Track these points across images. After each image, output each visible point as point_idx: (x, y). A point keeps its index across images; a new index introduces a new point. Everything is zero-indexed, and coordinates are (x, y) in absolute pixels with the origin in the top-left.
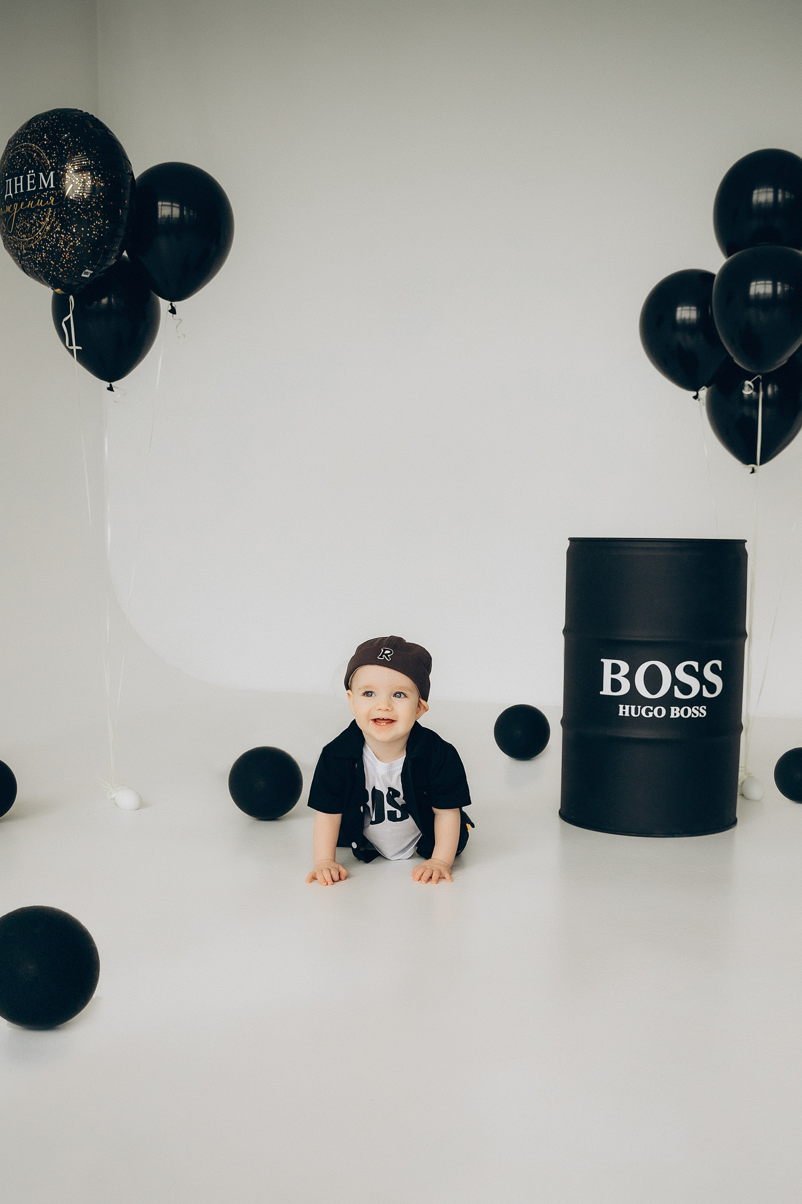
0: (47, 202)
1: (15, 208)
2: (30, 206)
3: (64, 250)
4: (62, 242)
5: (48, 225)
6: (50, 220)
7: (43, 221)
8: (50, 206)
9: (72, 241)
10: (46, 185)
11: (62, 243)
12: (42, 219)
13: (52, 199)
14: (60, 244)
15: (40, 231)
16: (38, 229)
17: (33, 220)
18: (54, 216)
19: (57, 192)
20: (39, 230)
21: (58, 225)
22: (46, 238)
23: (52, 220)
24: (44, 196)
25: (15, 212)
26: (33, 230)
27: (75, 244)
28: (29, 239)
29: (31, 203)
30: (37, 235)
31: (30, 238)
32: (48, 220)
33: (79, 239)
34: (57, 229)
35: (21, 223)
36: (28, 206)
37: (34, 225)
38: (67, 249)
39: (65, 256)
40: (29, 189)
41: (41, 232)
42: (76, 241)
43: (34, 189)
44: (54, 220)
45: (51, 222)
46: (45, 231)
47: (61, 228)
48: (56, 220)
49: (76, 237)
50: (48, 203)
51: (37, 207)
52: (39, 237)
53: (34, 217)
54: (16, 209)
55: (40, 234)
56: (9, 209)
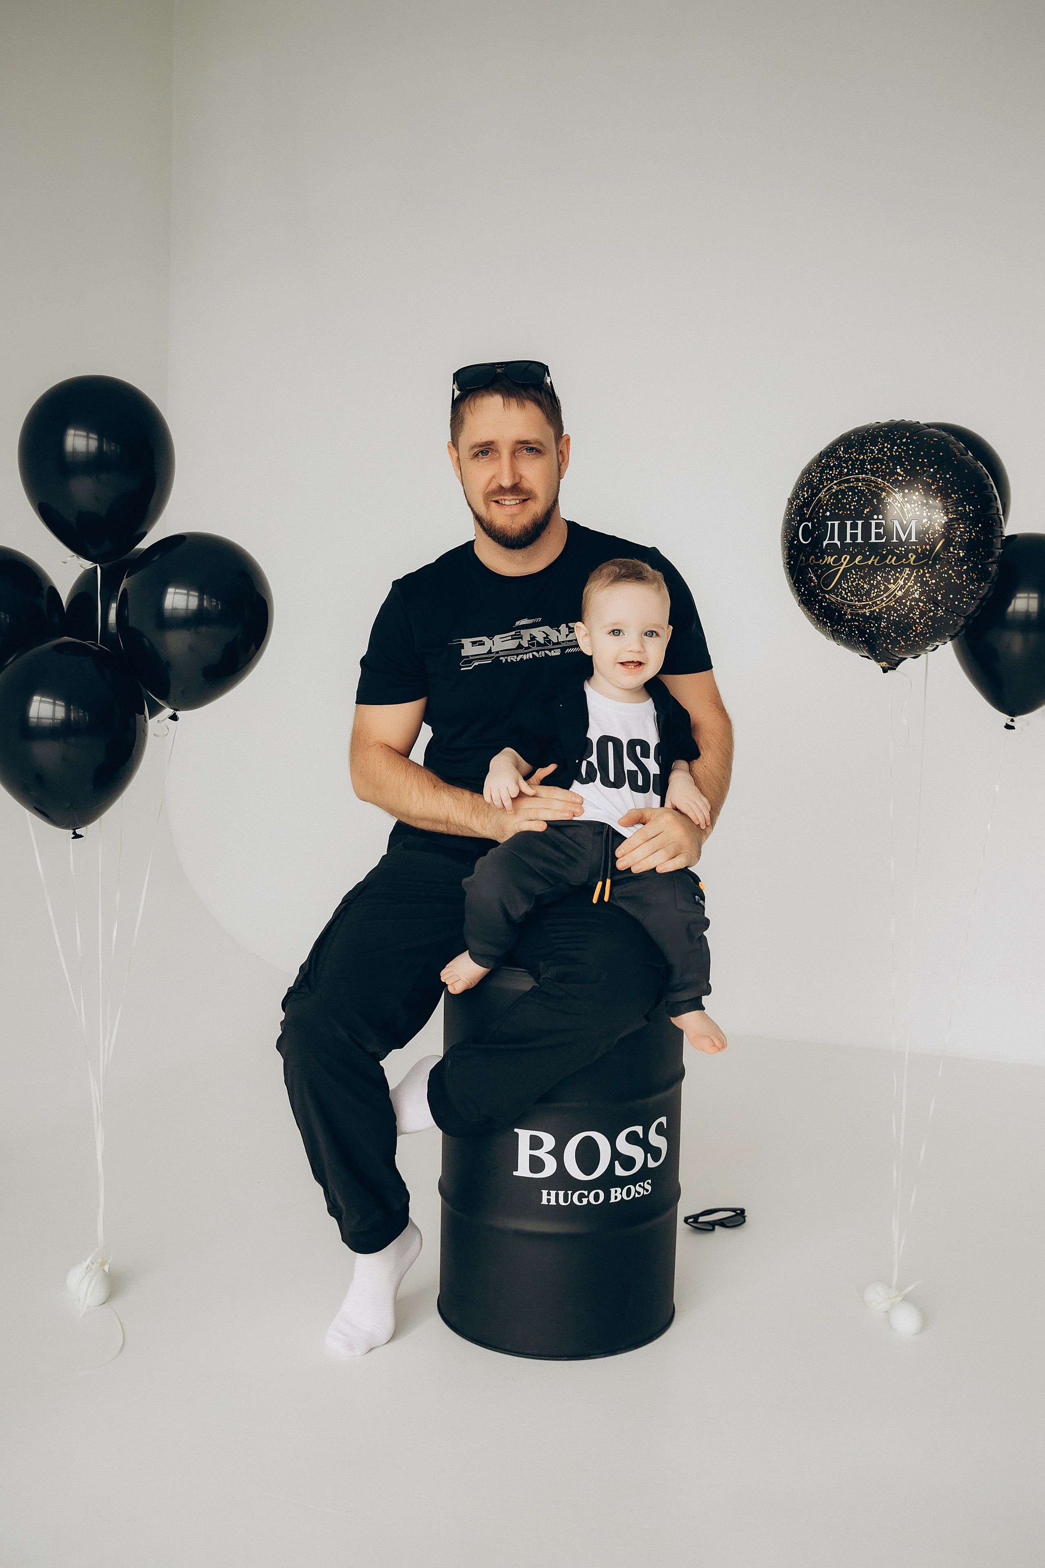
0: (904, 560)
1: (844, 560)
2: (873, 562)
3: (918, 621)
4: (917, 611)
5: (900, 590)
6: (905, 584)
7: (894, 584)
8: (909, 565)
9: (933, 611)
10: (904, 538)
11: (917, 613)
12: (892, 581)
13: (912, 556)
14: (914, 614)
15: (885, 595)
16: (882, 593)
17: (877, 581)
18: (913, 578)
19: (921, 548)
20: (883, 595)
21: (916, 590)
22: (894, 605)
23: (909, 584)
24: (899, 552)
25: (843, 566)
26: (873, 593)
27: (935, 614)
28: (863, 603)
29: (874, 559)
30: (879, 600)
31: (864, 602)
32: (902, 583)
33: (944, 609)
34: (913, 596)
35: (852, 582)
36: (870, 562)
37: (877, 586)
38: (922, 621)
39: (916, 628)
40: (873, 540)
41: (887, 597)
42: (939, 610)
43: (883, 541)
44: (912, 584)
45: (907, 586)
46: (895, 596)
47: (921, 594)
48: (915, 584)
49: (940, 606)
50: (905, 562)
51: (886, 565)
52: (881, 603)
53: (878, 577)
54: (845, 563)
55: (885, 599)
56: (830, 560)
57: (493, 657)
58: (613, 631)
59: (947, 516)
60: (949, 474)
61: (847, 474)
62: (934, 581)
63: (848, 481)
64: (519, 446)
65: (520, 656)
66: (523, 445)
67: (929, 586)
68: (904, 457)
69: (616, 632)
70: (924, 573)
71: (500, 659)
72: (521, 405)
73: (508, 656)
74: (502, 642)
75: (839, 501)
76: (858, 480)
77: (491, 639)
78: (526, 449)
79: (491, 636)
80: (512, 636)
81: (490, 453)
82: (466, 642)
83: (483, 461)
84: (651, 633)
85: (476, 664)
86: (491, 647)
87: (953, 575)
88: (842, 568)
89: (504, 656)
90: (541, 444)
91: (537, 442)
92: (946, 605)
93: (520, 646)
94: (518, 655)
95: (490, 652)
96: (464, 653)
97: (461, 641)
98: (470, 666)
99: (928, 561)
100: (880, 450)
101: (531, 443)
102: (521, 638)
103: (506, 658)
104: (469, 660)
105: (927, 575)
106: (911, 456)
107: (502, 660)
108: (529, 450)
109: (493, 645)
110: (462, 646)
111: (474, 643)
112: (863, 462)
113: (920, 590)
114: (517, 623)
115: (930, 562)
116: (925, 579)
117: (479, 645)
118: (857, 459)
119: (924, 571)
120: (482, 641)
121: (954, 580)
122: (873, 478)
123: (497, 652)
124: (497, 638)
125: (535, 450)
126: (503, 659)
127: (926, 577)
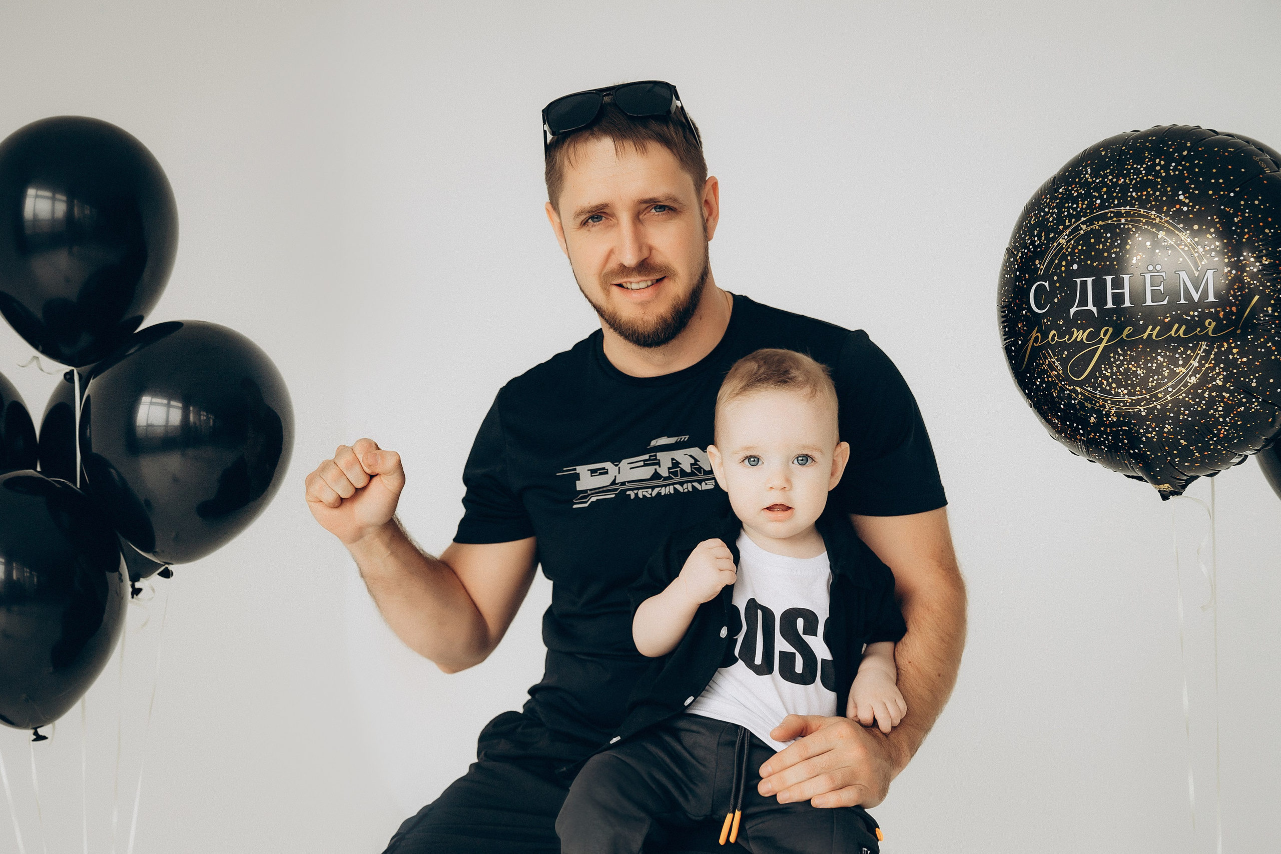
0: (1199, 329)
1: (1105, 335)
2: (1150, 335)
3: (1221, 420)
4: (1220, 406)
5: (1194, 374)
6: (1201, 365)
7: (1183, 366)
8: (1206, 337)
9: (1244, 404)
10: (1196, 297)
11: (1221, 409)
12: (1181, 362)
13: (1210, 324)
14: (1216, 410)
15: (1170, 384)
16: (1166, 380)
17: (1157, 363)
18: (1212, 356)
19: (1224, 310)
20: (1167, 383)
21: (1218, 374)
22: (1184, 398)
23: (1207, 365)
24: (1189, 318)
25: (1103, 344)
26: (1152, 382)
27: (1247, 409)
28: (1136, 397)
29: (1153, 330)
30: (1160, 392)
31: (1138, 395)
32: (1196, 364)
33: (1260, 400)
34: (1214, 383)
35: (1118, 367)
36: (1145, 336)
37: (1158, 371)
38: (1227, 419)
39: (1220, 430)
40: (1149, 302)
41: (1173, 387)
42: (1253, 403)
43: (1165, 302)
44: (1212, 365)
45: (1204, 369)
46: (1185, 385)
47: (1226, 380)
48: (1217, 365)
49: (1255, 397)
50: (1199, 332)
51: (1171, 339)
52: (1165, 396)
53: (1159, 357)
54: (1106, 339)
55: (1170, 389)
56: (1080, 335)
57: (617, 490)
58: (749, 458)
59: (1261, 262)
60: (1258, 200)
61: (1102, 206)
62: (1245, 359)
63: (1104, 217)
64: (644, 206)
65: (656, 490)
66: (649, 204)
67: (1238, 367)
68: (1187, 178)
69: (753, 460)
70: (1230, 349)
71: (628, 493)
72: (644, 150)
73: (638, 489)
74: (631, 468)
75: (1091, 247)
76: (1119, 215)
77: (616, 465)
78: (655, 208)
79: (616, 461)
80: (644, 461)
81: (603, 218)
82: (583, 470)
83: (596, 228)
84: (805, 459)
85: (594, 499)
86: (615, 476)
87: (1274, 348)
88: (1102, 346)
89: (632, 490)
90: (675, 200)
91: (669, 198)
92: (1262, 394)
93: (656, 476)
94: (653, 488)
95: (614, 483)
96: (580, 486)
97: (575, 469)
98: (586, 502)
99: (1235, 330)
100: (1150, 170)
101: (659, 202)
102: (658, 464)
103: (636, 492)
104: (586, 494)
105: (1235, 351)
106: (1197, 175)
107: (630, 495)
108: (659, 208)
109: (619, 473)
110: (577, 477)
111: (593, 472)
112: (1125, 188)
113: (1225, 373)
114: (654, 443)
115: (1239, 331)
116: (1231, 357)
117: (601, 474)
118: (1115, 185)
119: (1229, 344)
120: (604, 469)
121: (1276, 356)
122: (1142, 210)
123: (623, 484)
124: (624, 463)
125: (667, 209)
126: (632, 494)
127: (1233, 354)
